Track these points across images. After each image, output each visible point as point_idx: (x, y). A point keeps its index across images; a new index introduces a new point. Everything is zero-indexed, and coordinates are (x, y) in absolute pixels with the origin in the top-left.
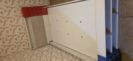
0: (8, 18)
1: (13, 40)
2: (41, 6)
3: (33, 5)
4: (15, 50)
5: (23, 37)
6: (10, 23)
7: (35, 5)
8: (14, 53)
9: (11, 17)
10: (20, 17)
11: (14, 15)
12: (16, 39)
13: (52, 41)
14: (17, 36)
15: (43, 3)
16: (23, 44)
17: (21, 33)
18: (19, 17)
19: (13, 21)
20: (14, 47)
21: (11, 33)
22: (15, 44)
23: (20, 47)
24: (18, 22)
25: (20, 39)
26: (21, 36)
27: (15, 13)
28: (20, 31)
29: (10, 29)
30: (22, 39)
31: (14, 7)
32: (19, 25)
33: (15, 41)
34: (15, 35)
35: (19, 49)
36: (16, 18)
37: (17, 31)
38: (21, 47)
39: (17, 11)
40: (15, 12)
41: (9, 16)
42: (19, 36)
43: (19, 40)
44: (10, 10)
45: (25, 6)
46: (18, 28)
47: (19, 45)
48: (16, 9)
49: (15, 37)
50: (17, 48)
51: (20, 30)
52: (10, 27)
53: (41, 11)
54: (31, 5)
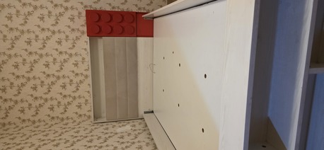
0: (54, 32)
1: (57, 88)
2: (142, 11)
3: (118, 8)
4: (58, 112)
5: (81, 86)
6: (57, 46)
7: (125, 8)
8: (53, 118)
9: (59, 31)
10: (83, 33)
11: (69, 27)
12: (64, 87)
13: (152, 112)
14: (67, 81)
15: (148, 5)
16: (78, 101)
17: (77, 74)
18: (78, 34)
19: (64, 41)
20: (57, 104)
21: (53, 69)
22: (59, 97)
23: (69, 107)
24: (74, 46)
25: (73, 87)
26: (76, 80)
27: (71, 24)
28: (75, 69)
29: (55, 59)
30: (78, 89)
31: (72, 8)
32: (76, 54)
33: (61, 90)
34: (64, 76)
35: (66, 111)
36: (73, 36)
37: (69, 66)
38: (73, 109)
39: (76, 18)
40: (72, 19)
41: (56, 29)
42: (71, 81)
43: (69, 90)
44: (61, 14)
45: (98, 7)
46: (72, 60)
47: (69, 103)
48: (75, 13)
49: (61, 81)
50: (61, 109)
51: (76, 65)
52: (55, 54)
53: (134, 25)
54: (113, 8)
